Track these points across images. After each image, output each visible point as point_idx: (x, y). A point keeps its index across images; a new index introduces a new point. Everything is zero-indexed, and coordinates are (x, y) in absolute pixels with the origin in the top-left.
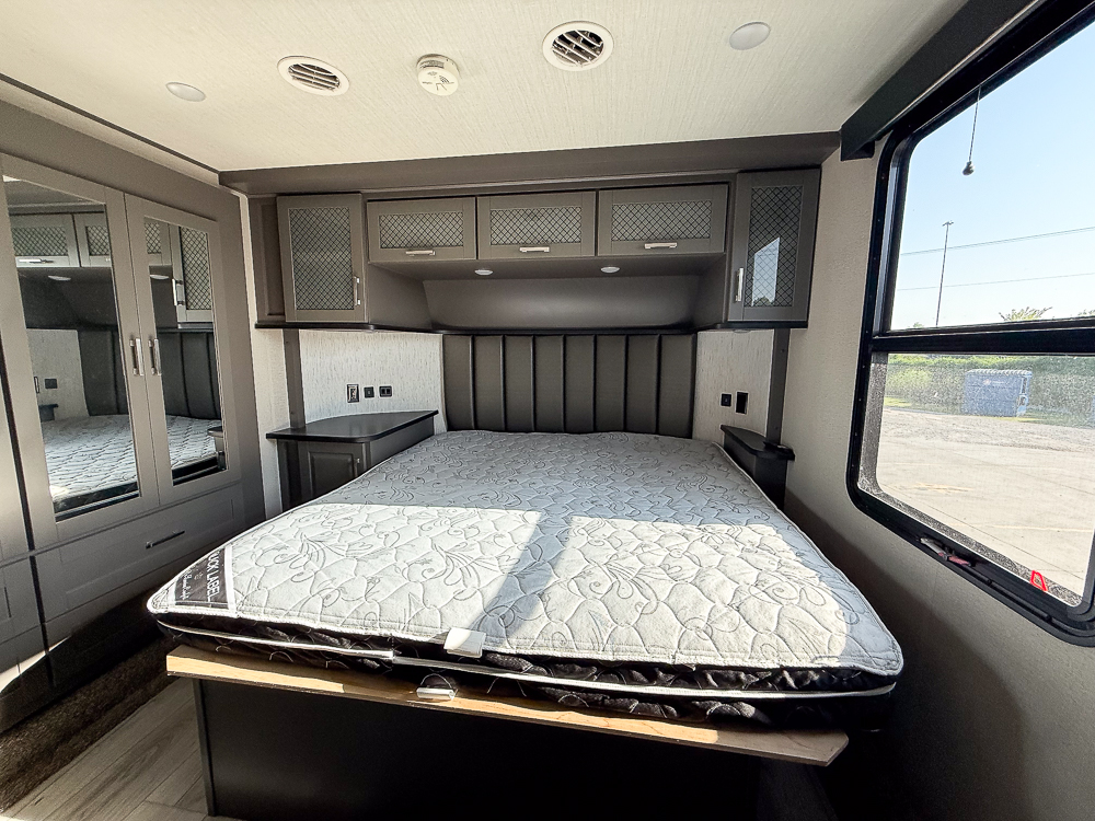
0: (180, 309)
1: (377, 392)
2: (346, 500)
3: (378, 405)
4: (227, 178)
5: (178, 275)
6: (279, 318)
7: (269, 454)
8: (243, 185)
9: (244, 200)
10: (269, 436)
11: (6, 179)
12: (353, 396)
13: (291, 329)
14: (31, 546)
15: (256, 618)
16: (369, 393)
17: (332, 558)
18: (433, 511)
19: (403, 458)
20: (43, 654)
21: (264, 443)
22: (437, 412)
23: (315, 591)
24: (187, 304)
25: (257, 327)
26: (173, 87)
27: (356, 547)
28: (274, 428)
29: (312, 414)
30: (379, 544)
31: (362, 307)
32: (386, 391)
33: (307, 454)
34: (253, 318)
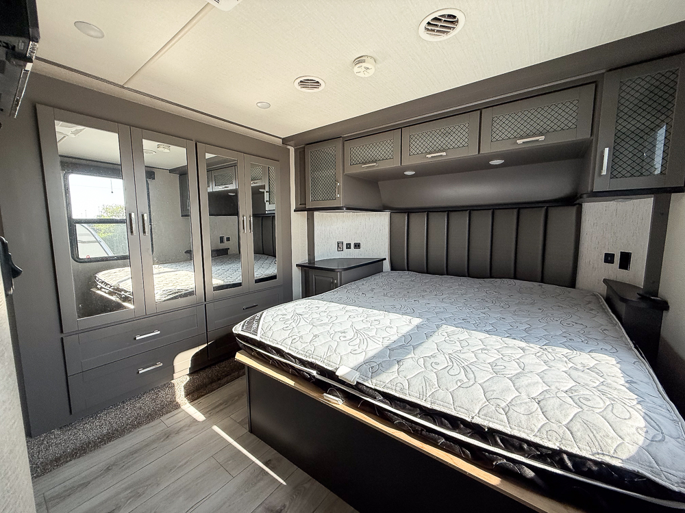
0: (267, 204)
1: (352, 246)
2: (322, 299)
3: (353, 253)
4: (286, 141)
5: (267, 189)
6: (303, 206)
7: (297, 275)
8: (292, 143)
9: (292, 150)
10: (297, 265)
12: (339, 245)
13: (311, 211)
14: (205, 301)
15: (266, 342)
16: (348, 246)
17: (303, 322)
18: (361, 310)
19: (359, 283)
20: (206, 345)
21: (295, 268)
22: (385, 259)
23: (290, 335)
24: (269, 201)
25: (295, 211)
26: (259, 104)
27: (315, 320)
28: (299, 262)
29: (318, 257)
30: (326, 320)
31: (340, 198)
32: (357, 246)
33: (313, 276)
34: (293, 207)
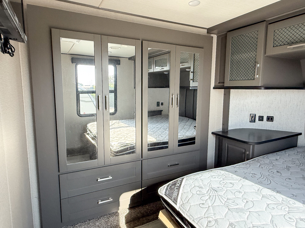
0: (191, 81)
1: (265, 119)
3: (265, 125)
4: (210, 30)
5: (192, 70)
6: (221, 84)
8: (215, 31)
9: (215, 37)
10: (213, 133)
11: (149, 49)
12: (253, 119)
13: (228, 89)
14: (142, 158)
15: (183, 215)
16: (261, 118)
17: (218, 203)
19: (272, 157)
22: (300, 134)
23: (206, 216)
24: (193, 80)
25: (214, 88)
26: (190, 3)
27: (230, 201)
28: (215, 130)
29: (232, 125)
30: (242, 205)
31: (259, 78)
32: (270, 119)
34: (213, 85)
